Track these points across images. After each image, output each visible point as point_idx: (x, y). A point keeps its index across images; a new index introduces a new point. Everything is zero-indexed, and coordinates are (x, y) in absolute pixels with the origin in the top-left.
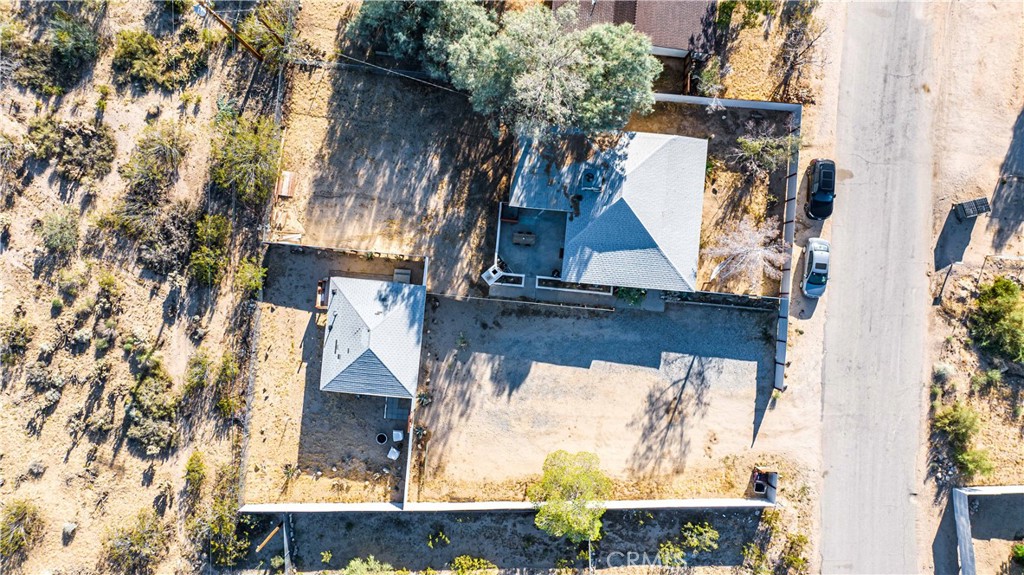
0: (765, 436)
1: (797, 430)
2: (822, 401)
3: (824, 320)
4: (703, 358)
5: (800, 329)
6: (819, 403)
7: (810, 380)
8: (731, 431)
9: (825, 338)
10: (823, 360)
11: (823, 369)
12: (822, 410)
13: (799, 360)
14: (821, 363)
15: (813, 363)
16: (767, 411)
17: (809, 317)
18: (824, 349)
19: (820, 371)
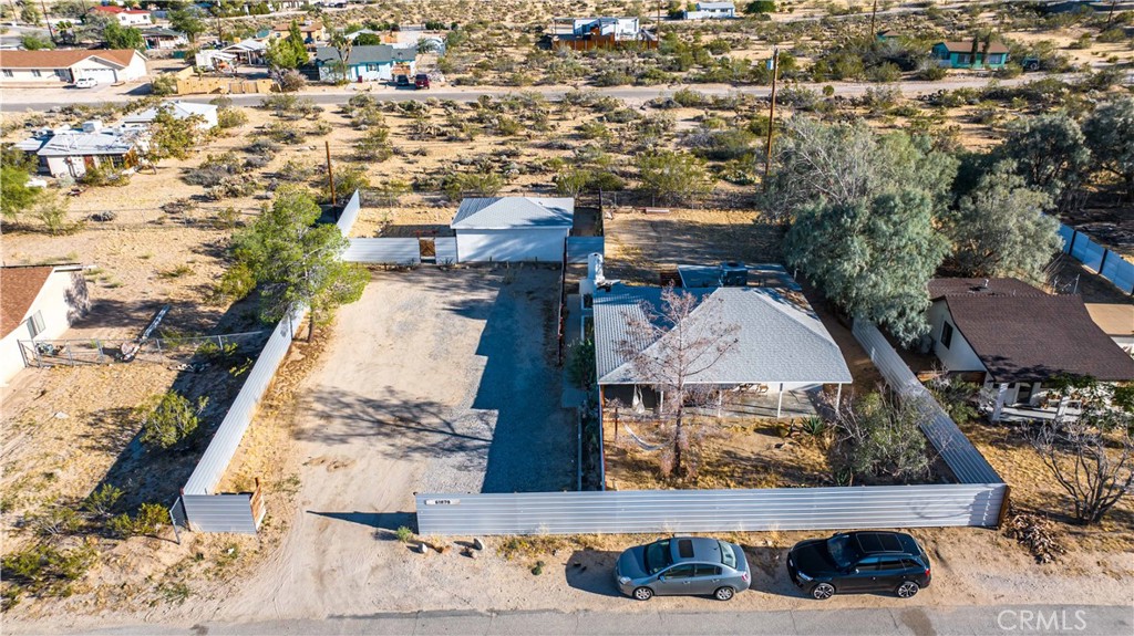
0: (322, 530)
1: (320, 576)
2: (377, 616)
3: (568, 608)
4: (487, 450)
5: (543, 569)
6: (373, 610)
7: (431, 590)
8: (346, 485)
9: (523, 612)
10: (473, 613)
11: (454, 614)
12: (355, 617)
13: (476, 571)
14: (468, 607)
15: (467, 594)
16: (373, 530)
17: (571, 583)
18: (499, 613)
19: (448, 607)
